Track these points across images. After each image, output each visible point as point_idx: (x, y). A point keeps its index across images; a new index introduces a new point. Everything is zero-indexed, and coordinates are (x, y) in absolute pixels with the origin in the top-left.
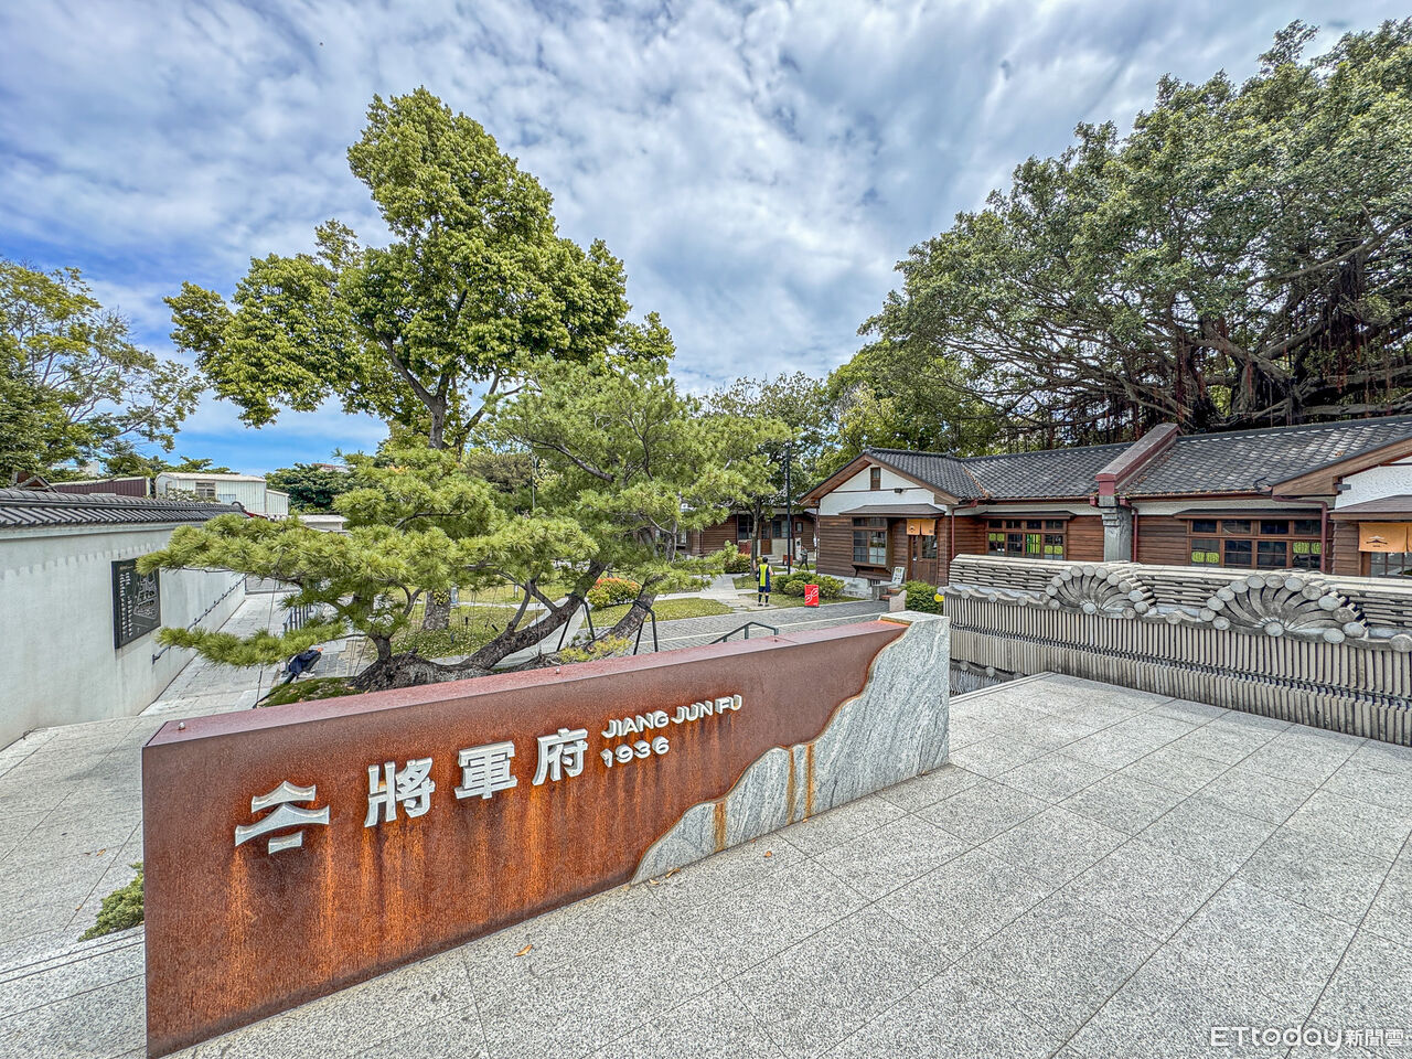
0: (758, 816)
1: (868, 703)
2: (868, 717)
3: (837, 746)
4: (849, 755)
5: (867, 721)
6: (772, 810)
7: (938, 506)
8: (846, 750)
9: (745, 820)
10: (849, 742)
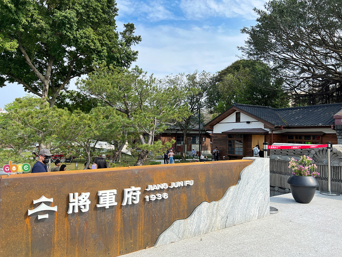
0: (199, 226)
1: (239, 188)
2: (239, 194)
3: (228, 203)
4: (232, 207)
5: (239, 195)
6: (204, 225)
7: (265, 129)
8: (231, 205)
9: (194, 228)
10: (232, 202)
